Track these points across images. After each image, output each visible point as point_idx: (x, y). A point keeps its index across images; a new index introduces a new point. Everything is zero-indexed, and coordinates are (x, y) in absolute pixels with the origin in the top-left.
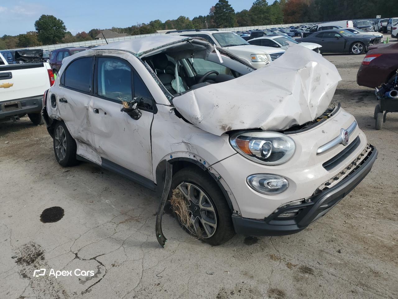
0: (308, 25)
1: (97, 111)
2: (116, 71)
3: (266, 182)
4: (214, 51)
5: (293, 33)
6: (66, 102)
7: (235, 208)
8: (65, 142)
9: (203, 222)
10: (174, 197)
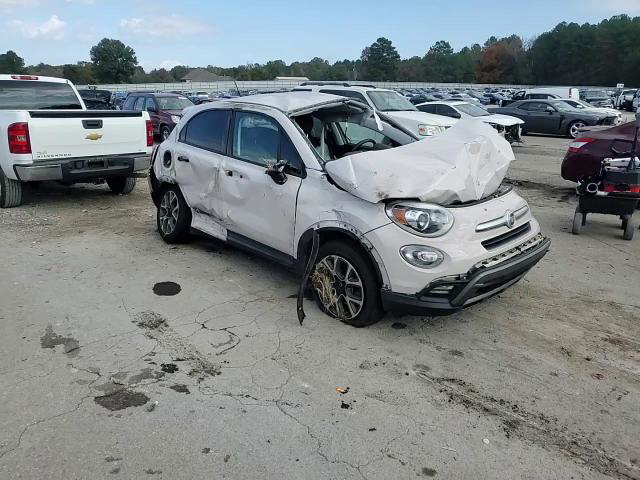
0: (512, 88)
1: (230, 174)
2: (256, 128)
3: (419, 254)
4: (373, 116)
5: (488, 99)
6: (187, 161)
7: (385, 281)
8: (176, 211)
9: (348, 299)
10: (316, 273)
